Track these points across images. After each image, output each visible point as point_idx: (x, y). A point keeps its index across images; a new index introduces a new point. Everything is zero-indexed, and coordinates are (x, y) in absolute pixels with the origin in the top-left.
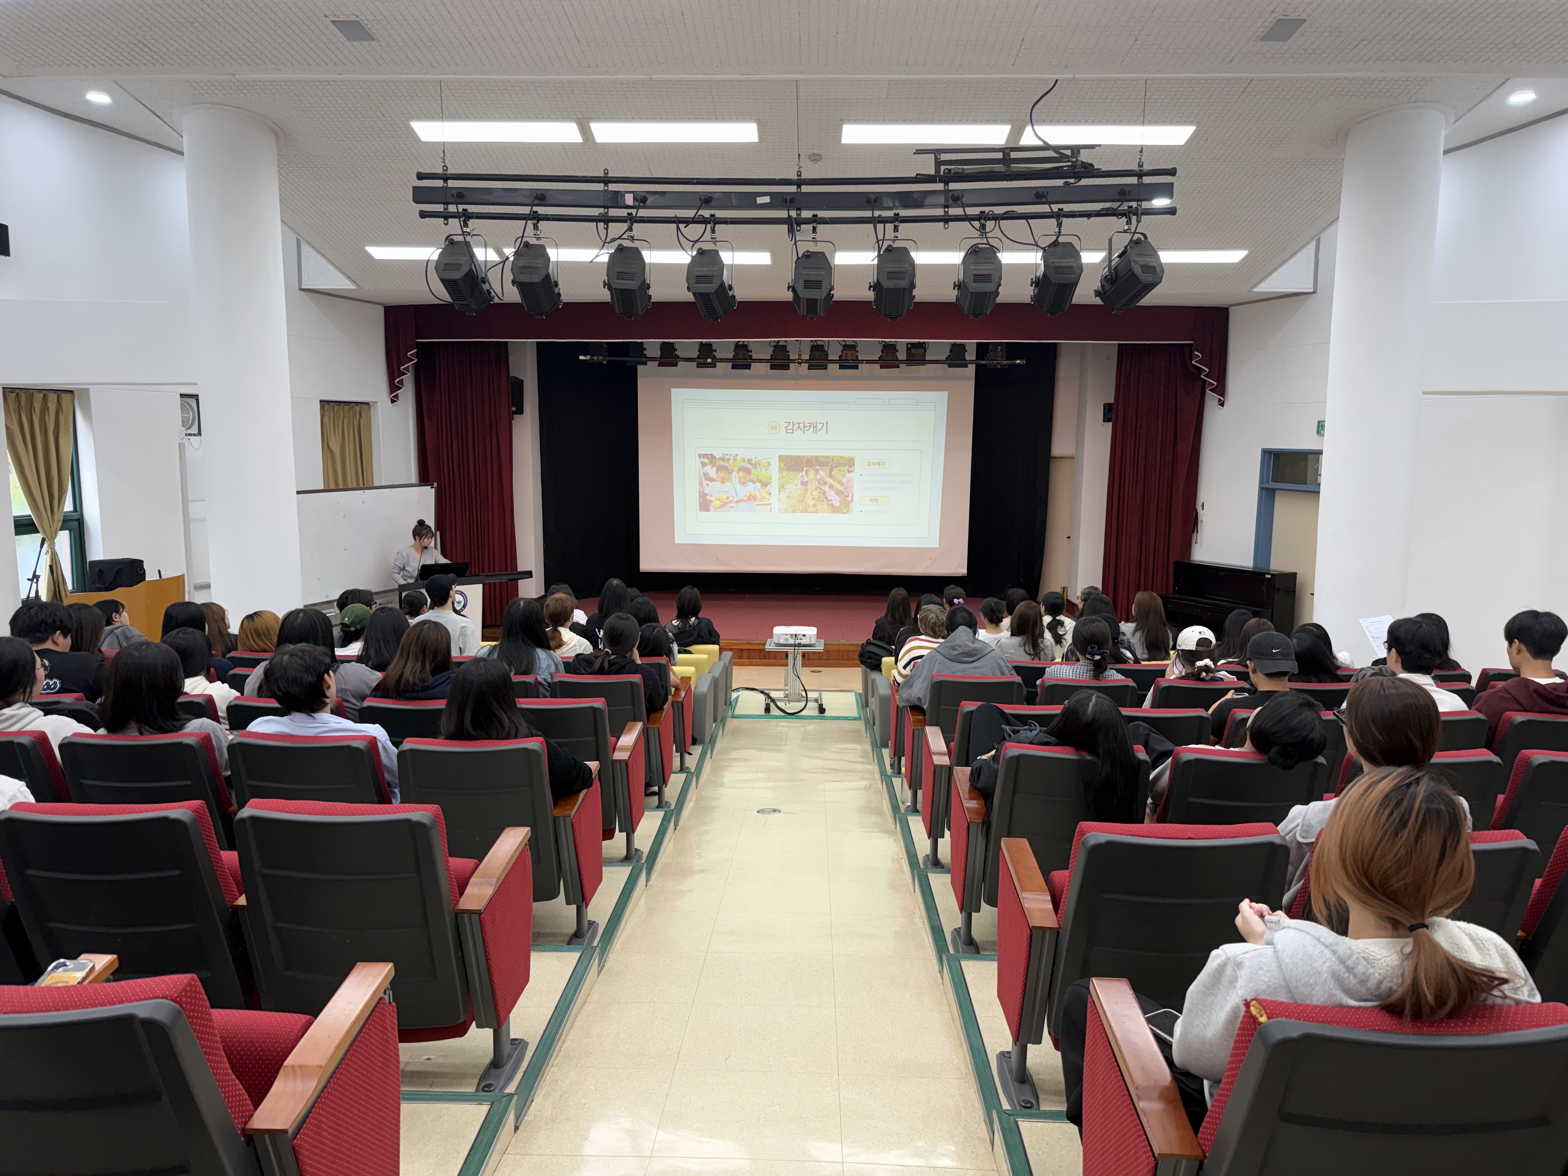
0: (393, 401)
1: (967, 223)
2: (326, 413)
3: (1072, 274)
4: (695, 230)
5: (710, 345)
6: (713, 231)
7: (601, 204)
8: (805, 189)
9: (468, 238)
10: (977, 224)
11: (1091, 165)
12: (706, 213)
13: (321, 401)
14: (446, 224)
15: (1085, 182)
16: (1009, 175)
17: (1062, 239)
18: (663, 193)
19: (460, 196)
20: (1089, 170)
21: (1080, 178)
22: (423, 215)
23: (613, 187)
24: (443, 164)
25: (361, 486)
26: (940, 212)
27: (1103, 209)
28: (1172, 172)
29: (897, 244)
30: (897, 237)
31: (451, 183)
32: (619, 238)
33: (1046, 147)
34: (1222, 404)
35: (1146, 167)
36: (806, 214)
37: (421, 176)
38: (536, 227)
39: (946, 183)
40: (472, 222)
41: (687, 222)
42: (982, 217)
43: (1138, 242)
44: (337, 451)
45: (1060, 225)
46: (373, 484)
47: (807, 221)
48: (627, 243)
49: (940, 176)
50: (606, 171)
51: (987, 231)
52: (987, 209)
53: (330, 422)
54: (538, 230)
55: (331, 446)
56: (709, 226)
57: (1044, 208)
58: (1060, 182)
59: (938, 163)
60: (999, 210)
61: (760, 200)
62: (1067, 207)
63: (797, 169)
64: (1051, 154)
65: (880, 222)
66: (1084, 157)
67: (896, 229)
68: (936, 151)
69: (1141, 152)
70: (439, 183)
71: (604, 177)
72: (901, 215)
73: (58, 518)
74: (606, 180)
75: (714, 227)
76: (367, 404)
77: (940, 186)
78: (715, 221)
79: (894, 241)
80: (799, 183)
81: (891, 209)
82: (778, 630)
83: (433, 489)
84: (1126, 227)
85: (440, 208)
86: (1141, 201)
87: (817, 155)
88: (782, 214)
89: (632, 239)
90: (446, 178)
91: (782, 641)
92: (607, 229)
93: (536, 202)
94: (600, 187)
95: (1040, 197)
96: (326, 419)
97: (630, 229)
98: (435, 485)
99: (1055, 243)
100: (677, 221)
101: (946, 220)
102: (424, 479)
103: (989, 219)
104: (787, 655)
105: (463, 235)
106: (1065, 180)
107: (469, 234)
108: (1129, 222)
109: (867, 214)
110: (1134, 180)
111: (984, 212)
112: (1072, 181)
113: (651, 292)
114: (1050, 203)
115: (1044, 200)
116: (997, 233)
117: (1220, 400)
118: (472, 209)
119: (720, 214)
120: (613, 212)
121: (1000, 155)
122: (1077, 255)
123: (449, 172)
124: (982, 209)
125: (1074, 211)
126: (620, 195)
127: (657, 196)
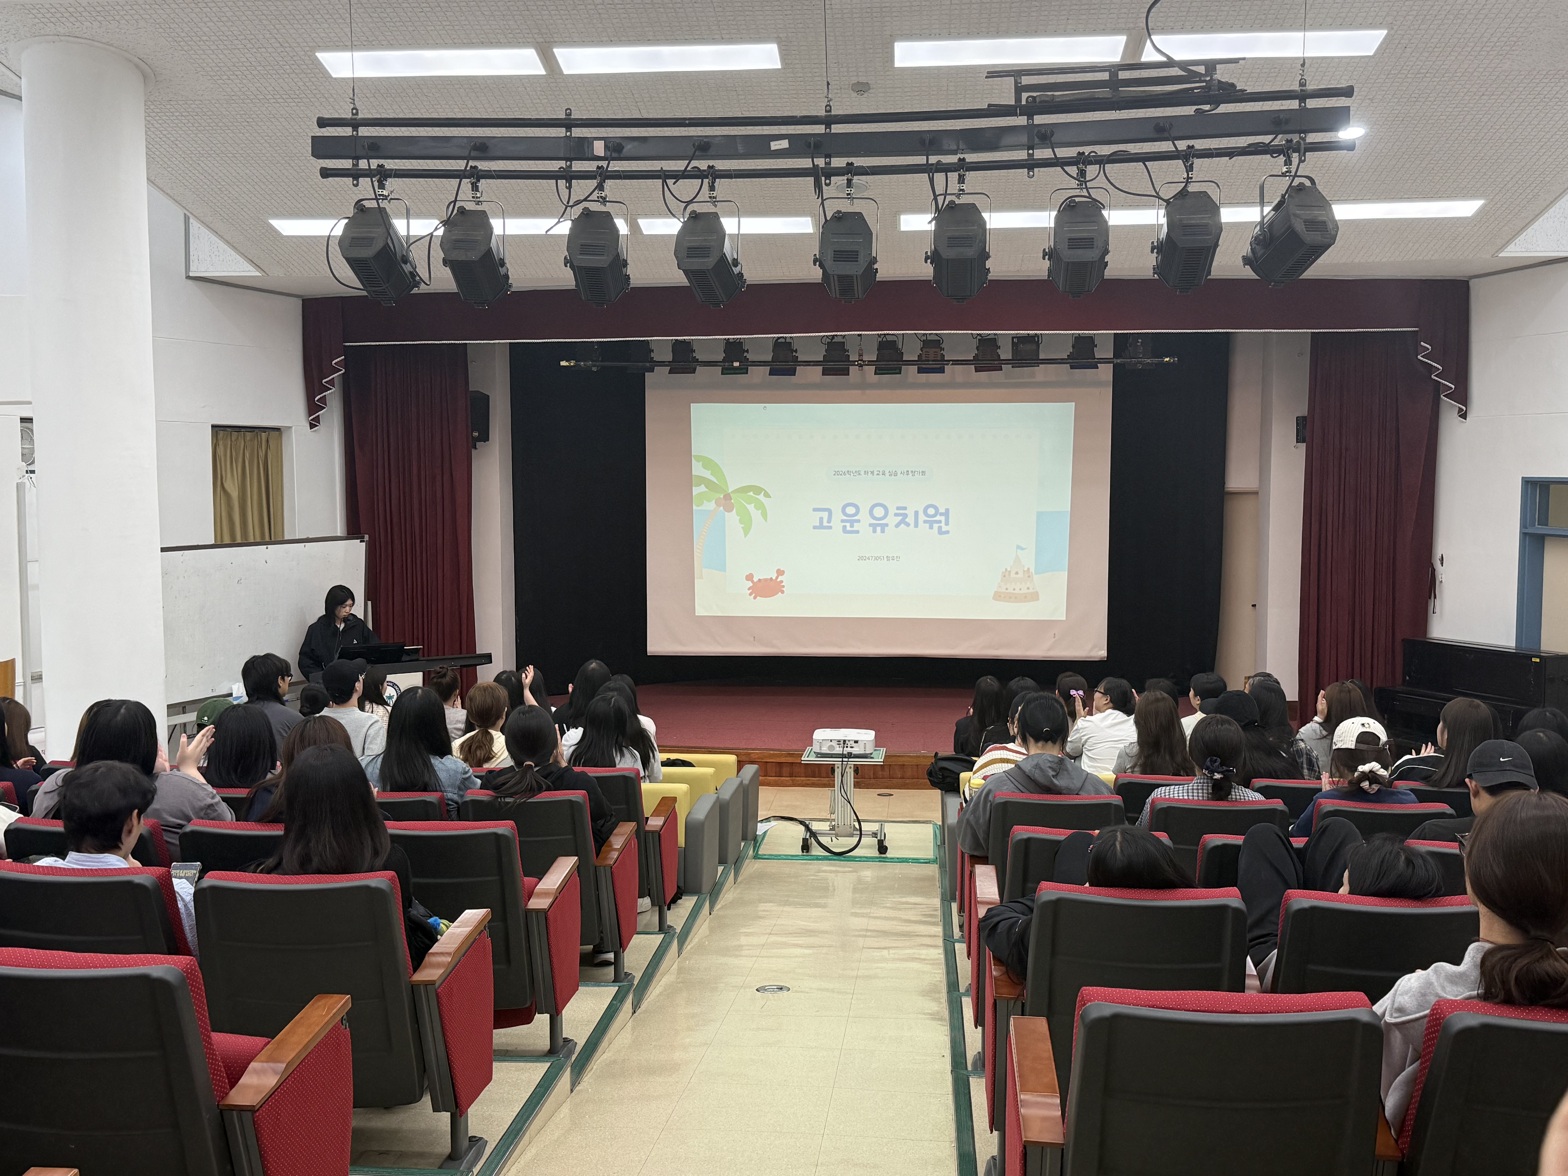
0: (312, 426)
1: (1059, 169)
2: (221, 443)
3: (1208, 235)
4: (687, 188)
5: (739, 344)
6: (712, 188)
7: (562, 155)
8: (836, 129)
9: (384, 204)
10: (1073, 170)
11: (1233, 85)
12: (703, 165)
13: (213, 426)
14: (356, 185)
15: (1223, 108)
16: (1115, 103)
17: (1192, 188)
18: (644, 139)
19: (375, 148)
20: (1230, 93)
22: (326, 173)
23: (577, 132)
24: (352, 106)
25: (267, 539)
26: (1021, 155)
27: (1250, 145)
28: (1348, 92)
29: (964, 200)
30: (963, 190)
31: (364, 131)
32: (585, 200)
33: (1170, 63)
34: (1464, 416)
35: (1311, 87)
36: (838, 162)
37: (322, 123)
38: (475, 188)
39: (1030, 116)
40: (390, 183)
41: (677, 176)
42: (1081, 161)
43: (1301, 188)
44: (235, 494)
45: (1189, 169)
46: (283, 536)
47: (839, 172)
48: (595, 207)
49: (1021, 107)
50: (568, 112)
51: (1088, 179)
52: (1087, 150)
53: (225, 455)
54: (477, 190)
55: (226, 486)
56: (706, 181)
57: (1166, 146)
58: (1190, 110)
59: (1019, 89)
60: (1104, 150)
61: (775, 145)
62: (1200, 144)
63: (825, 103)
64: (1176, 72)
65: (938, 171)
66: (1222, 74)
67: (961, 180)
68: (1017, 73)
69: (1303, 65)
70: (347, 131)
71: (565, 119)
72: (967, 160)
74: (568, 123)
75: (713, 183)
76: (277, 429)
77: (1022, 121)
78: (713, 175)
79: (958, 196)
80: (829, 120)
81: (954, 152)
82: (820, 734)
83: (364, 544)
84: (1284, 169)
85: (347, 164)
86: (1306, 132)
87: (862, 83)
88: (805, 163)
89: (604, 200)
91: (825, 750)
92: (569, 188)
93: (473, 154)
94: (561, 132)
95: (1160, 130)
96: (220, 451)
97: (600, 187)
98: (367, 537)
99: (1183, 194)
100: (664, 176)
101: (1031, 165)
102: (353, 531)
104: (832, 769)
105: (377, 199)
107: (385, 198)
108: (1288, 162)
109: (920, 160)
110: (1294, 104)
111: (1083, 153)
112: (1207, 107)
113: (630, 270)
114: (1173, 139)
115: (1166, 135)
116: (1101, 181)
117: (1460, 410)
118: (390, 164)
119: (721, 165)
120: (578, 166)
121: (1105, 76)
122: (1215, 210)
123: (360, 116)
124: (1081, 149)
125: (1210, 149)
126: (587, 142)
127: (636, 144)
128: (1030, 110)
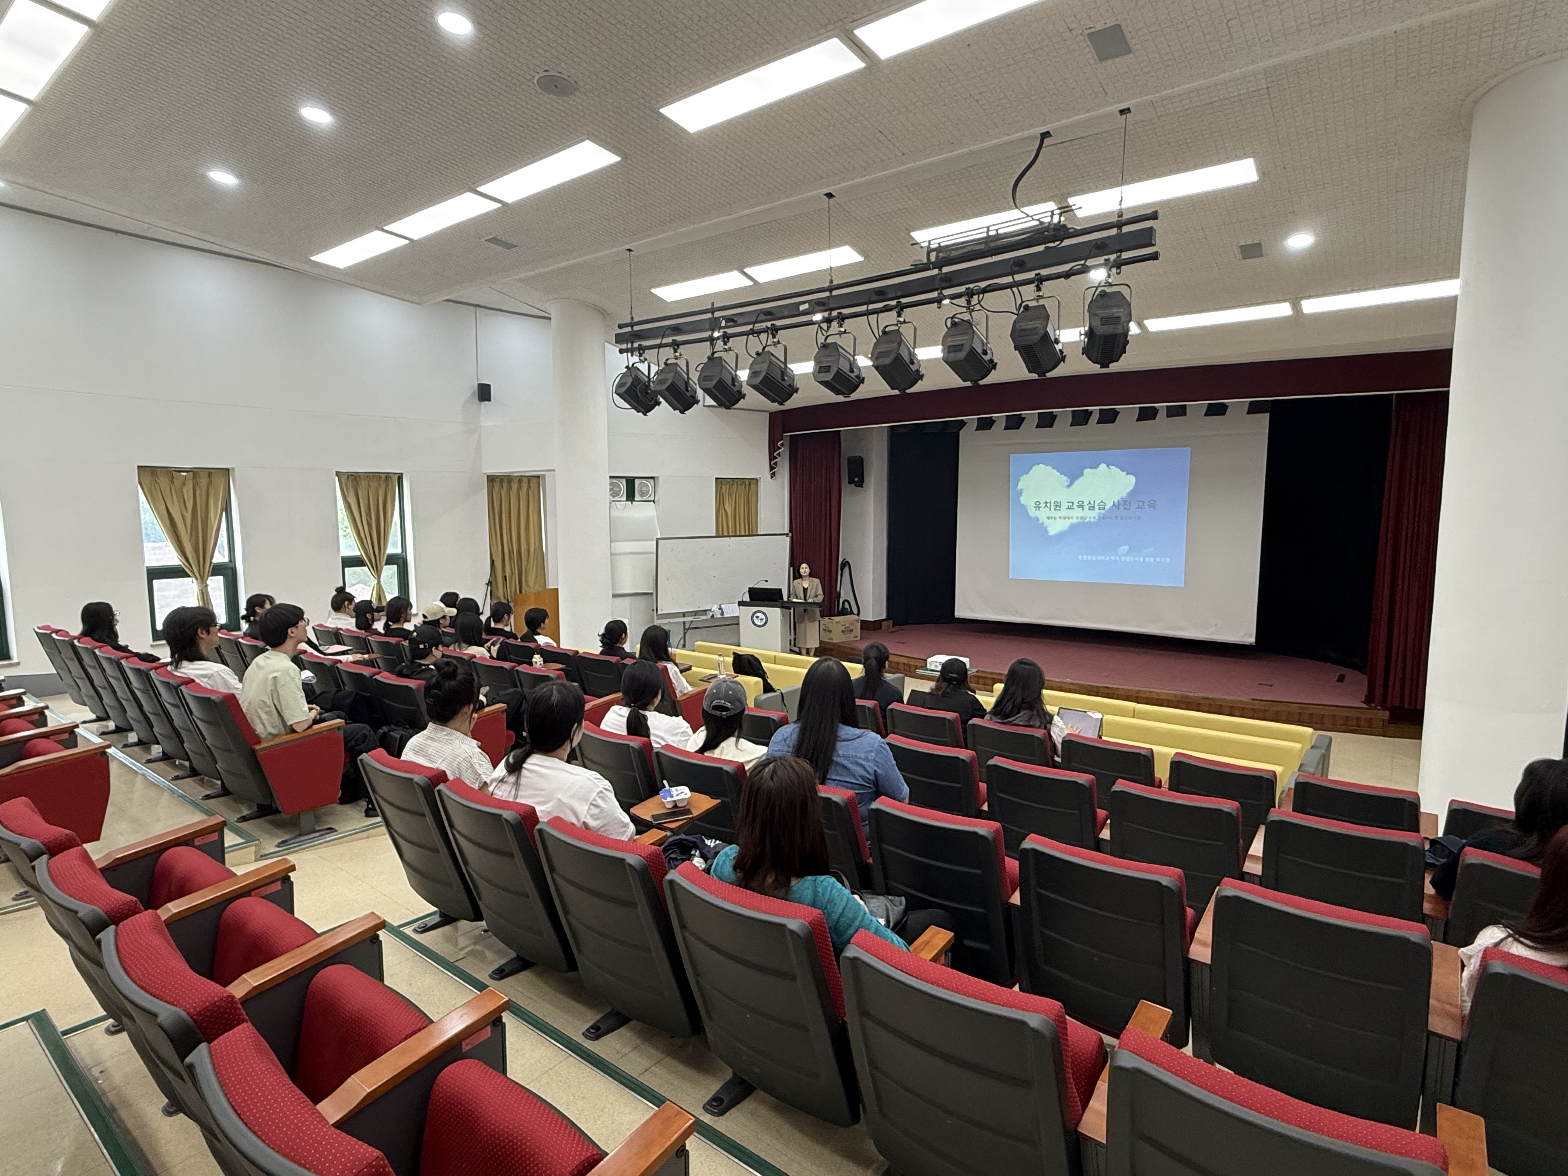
0: (773, 477)
2: (721, 487)
8: (835, 293)
10: (962, 301)
12: (769, 324)
13: (716, 479)
14: (631, 356)
15: (1066, 242)
16: (992, 251)
17: (1036, 303)
18: (742, 314)
19: (638, 336)
20: (1071, 232)
21: (1062, 240)
22: (621, 351)
23: (718, 314)
24: (631, 316)
25: (748, 534)
26: (934, 294)
28: (1154, 217)
30: (898, 322)
31: (636, 328)
35: (1126, 217)
36: (835, 313)
37: (621, 326)
38: (675, 351)
39: (940, 269)
40: (646, 353)
41: (758, 332)
42: (970, 294)
44: (730, 512)
45: (1040, 289)
46: (757, 533)
47: (834, 319)
48: (718, 354)
49: (932, 263)
50: (713, 304)
51: (972, 305)
52: (972, 286)
53: (723, 493)
55: (726, 508)
56: (771, 333)
58: (1041, 248)
59: (929, 252)
60: (983, 285)
61: (802, 308)
62: (1044, 272)
63: (830, 277)
64: (1032, 223)
67: (900, 315)
70: (629, 329)
71: (710, 308)
72: (904, 302)
74: (713, 311)
75: (775, 334)
76: (756, 479)
77: (936, 271)
78: (775, 329)
80: (831, 288)
81: (895, 298)
83: (791, 538)
85: (629, 345)
86: (1121, 251)
89: (725, 350)
90: (632, 325)
93: (675, 333)
96: (720, 490)
97: (725, 343)
98: (793, 535)
99: (1026, 308)
101: (940, 300)
102: (789, 532)
103: (975, 294)
106: (1043, 246)
109: (878, 305)
110: (1113, 232)
111: (970, 288)
112: (1051, 245)
114: (1029, 270)
115: (1022, 268)
118: (644, 343)
119: (780, 323)
120: (717, 333)
121: (984, 235)
122: (1047, 317)
123: (635, 320)
124: (967, 286)
126: (718, 319)
127: (739, 317)
128: (939, 264)
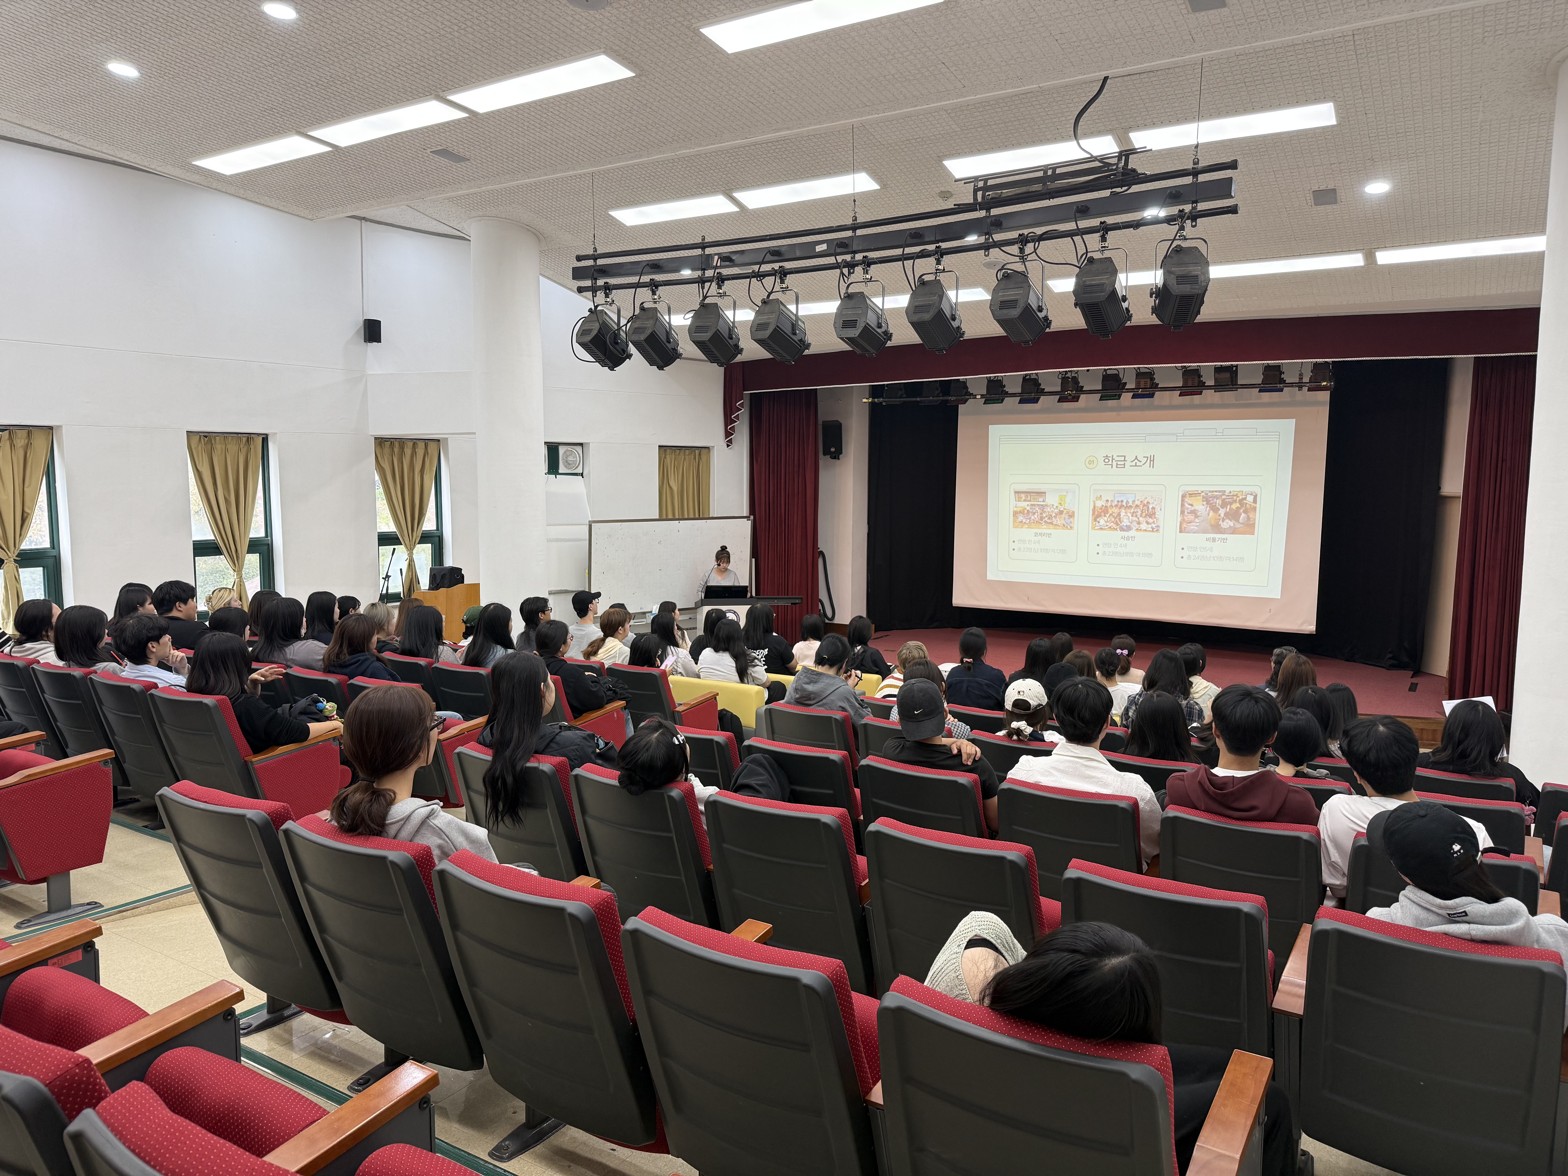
0: (728, 446)
1: (997, 249)
2: (668, 457)
6: (782, 282)
7: (700, 267)
8: (859, 232)
10: (1014, 249)
11: (1135, 171)
12: (775, 266)
15: (1135, 189)
16: (1049, 193)
17: (1102, 255)
18: (742, 252)
19: (604, 271)
20: (1132, 176)
21: (1130, 186)
22: (580, 290)
23: (708, 251)
24: (594, 247)
28: (1233, 165)
29: (936, 277)
30: (938, 270)
31: (600, 262)
33: (1091, 158)
36: (859, 257)
37: (579, 258)
38: (653, 293)
39: (988, 210)
40: (612, 293)
42: (1023, 241)
43: (1178, 249)
44: (675, 488)
45: (1106, 240)
47: (860, 263)
50: (704, 238)
51: (1026, 254)
52: (1026, 232)
53: (668, 465)
54: (656, 295)
58: (1106, 193)
59: (977, 191)
60: (1039, 231)
61: (820, 248)
62: (1110, 220)
63: (853, 215)
64: (1097, 164)
65: (920, 257)
66: (1131, 163)
67: (939, 262)
68: (976, 179)
69: (1196, 149)
70: (590, 263)
73: (418, 535)
74: (703, 246)
76: (708, 448)
77: (983, 213)
79: (935, 274)
80: (855, 227)
81: (933, 242)
83: (752, 522)
86: (1196, 202)
87: (945, 192)
88: (831, 260)
89: (720, 296)
90: (595, 258)
92: (703, 288)
94: (699, 252)
95: (1083, 210)
96: (665, 462)
98: (754, 518)
99: (1095, 260)
101: (986, 247)
103: (1030, 242)
105: (605, 304)
106: (1110, 190)
108: (1181, 228)
110: (1188, 180)
112: (1118, 190)
115: (1084, 215)
118: (613, 281)
120: (709, 273)
121: (1041, 174)
122: (1114, 272)
123: (599, 252)
124: (1021, 232)
125: (1118, 223)
126: (710, 257)
127: (738, 255)
128: (987, 205)
